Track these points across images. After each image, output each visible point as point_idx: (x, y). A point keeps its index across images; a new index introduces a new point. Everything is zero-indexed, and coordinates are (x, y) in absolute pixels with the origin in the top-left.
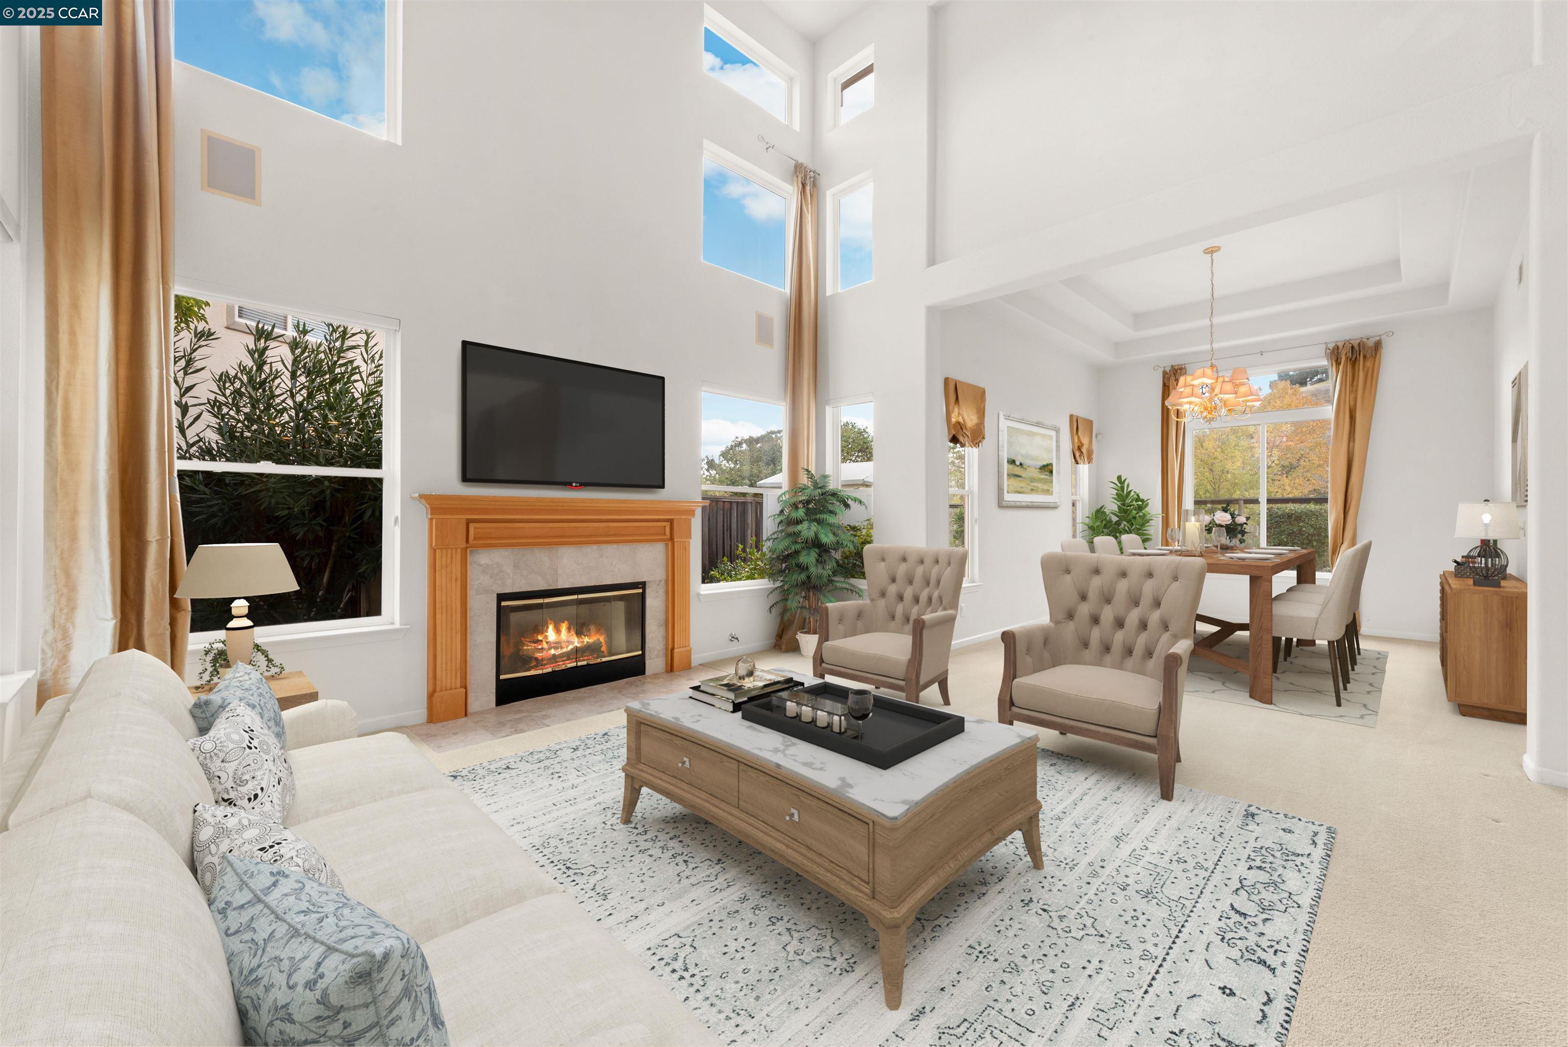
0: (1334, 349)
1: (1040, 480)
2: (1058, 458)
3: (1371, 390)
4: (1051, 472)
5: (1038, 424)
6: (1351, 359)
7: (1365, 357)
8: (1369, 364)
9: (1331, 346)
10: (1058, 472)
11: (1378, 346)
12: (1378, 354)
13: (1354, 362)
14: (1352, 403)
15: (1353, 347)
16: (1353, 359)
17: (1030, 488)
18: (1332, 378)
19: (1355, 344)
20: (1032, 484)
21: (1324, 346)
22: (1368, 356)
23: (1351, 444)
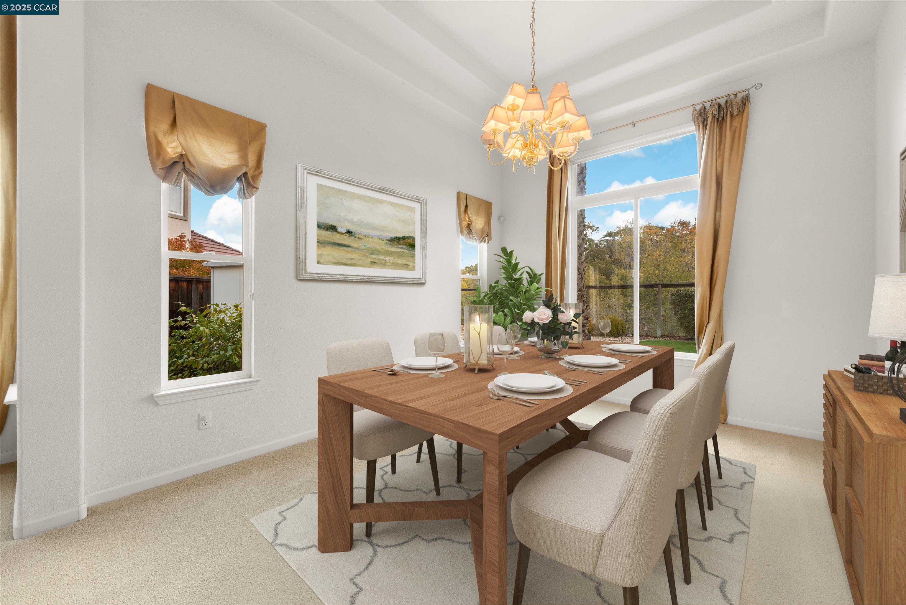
0: (700, 110)
1: (388, 253)
2: (424, 232)
3: (738, 152)
4: (412, 246)
5: (382, 190)
6: (718, 119)
7: (732, 116)
8: (736, 123)
9: (698, 108)
10: (424, 248)
11: (746, 101)
12: (746, 110)
13: (720, 121)
14: (719, 169)
15: (719, 105)
16: (721, 118)
17: (370, 260)
18: (699, 143)
19: (722, 102)
20: (373, 256)
21: (691, 109)
22: (735, 114)
23: (718, 214)
